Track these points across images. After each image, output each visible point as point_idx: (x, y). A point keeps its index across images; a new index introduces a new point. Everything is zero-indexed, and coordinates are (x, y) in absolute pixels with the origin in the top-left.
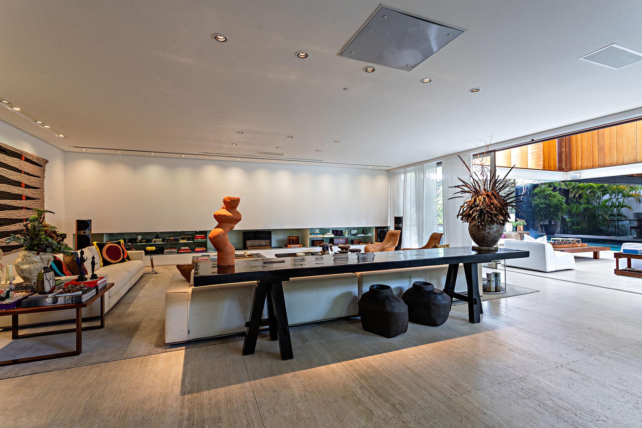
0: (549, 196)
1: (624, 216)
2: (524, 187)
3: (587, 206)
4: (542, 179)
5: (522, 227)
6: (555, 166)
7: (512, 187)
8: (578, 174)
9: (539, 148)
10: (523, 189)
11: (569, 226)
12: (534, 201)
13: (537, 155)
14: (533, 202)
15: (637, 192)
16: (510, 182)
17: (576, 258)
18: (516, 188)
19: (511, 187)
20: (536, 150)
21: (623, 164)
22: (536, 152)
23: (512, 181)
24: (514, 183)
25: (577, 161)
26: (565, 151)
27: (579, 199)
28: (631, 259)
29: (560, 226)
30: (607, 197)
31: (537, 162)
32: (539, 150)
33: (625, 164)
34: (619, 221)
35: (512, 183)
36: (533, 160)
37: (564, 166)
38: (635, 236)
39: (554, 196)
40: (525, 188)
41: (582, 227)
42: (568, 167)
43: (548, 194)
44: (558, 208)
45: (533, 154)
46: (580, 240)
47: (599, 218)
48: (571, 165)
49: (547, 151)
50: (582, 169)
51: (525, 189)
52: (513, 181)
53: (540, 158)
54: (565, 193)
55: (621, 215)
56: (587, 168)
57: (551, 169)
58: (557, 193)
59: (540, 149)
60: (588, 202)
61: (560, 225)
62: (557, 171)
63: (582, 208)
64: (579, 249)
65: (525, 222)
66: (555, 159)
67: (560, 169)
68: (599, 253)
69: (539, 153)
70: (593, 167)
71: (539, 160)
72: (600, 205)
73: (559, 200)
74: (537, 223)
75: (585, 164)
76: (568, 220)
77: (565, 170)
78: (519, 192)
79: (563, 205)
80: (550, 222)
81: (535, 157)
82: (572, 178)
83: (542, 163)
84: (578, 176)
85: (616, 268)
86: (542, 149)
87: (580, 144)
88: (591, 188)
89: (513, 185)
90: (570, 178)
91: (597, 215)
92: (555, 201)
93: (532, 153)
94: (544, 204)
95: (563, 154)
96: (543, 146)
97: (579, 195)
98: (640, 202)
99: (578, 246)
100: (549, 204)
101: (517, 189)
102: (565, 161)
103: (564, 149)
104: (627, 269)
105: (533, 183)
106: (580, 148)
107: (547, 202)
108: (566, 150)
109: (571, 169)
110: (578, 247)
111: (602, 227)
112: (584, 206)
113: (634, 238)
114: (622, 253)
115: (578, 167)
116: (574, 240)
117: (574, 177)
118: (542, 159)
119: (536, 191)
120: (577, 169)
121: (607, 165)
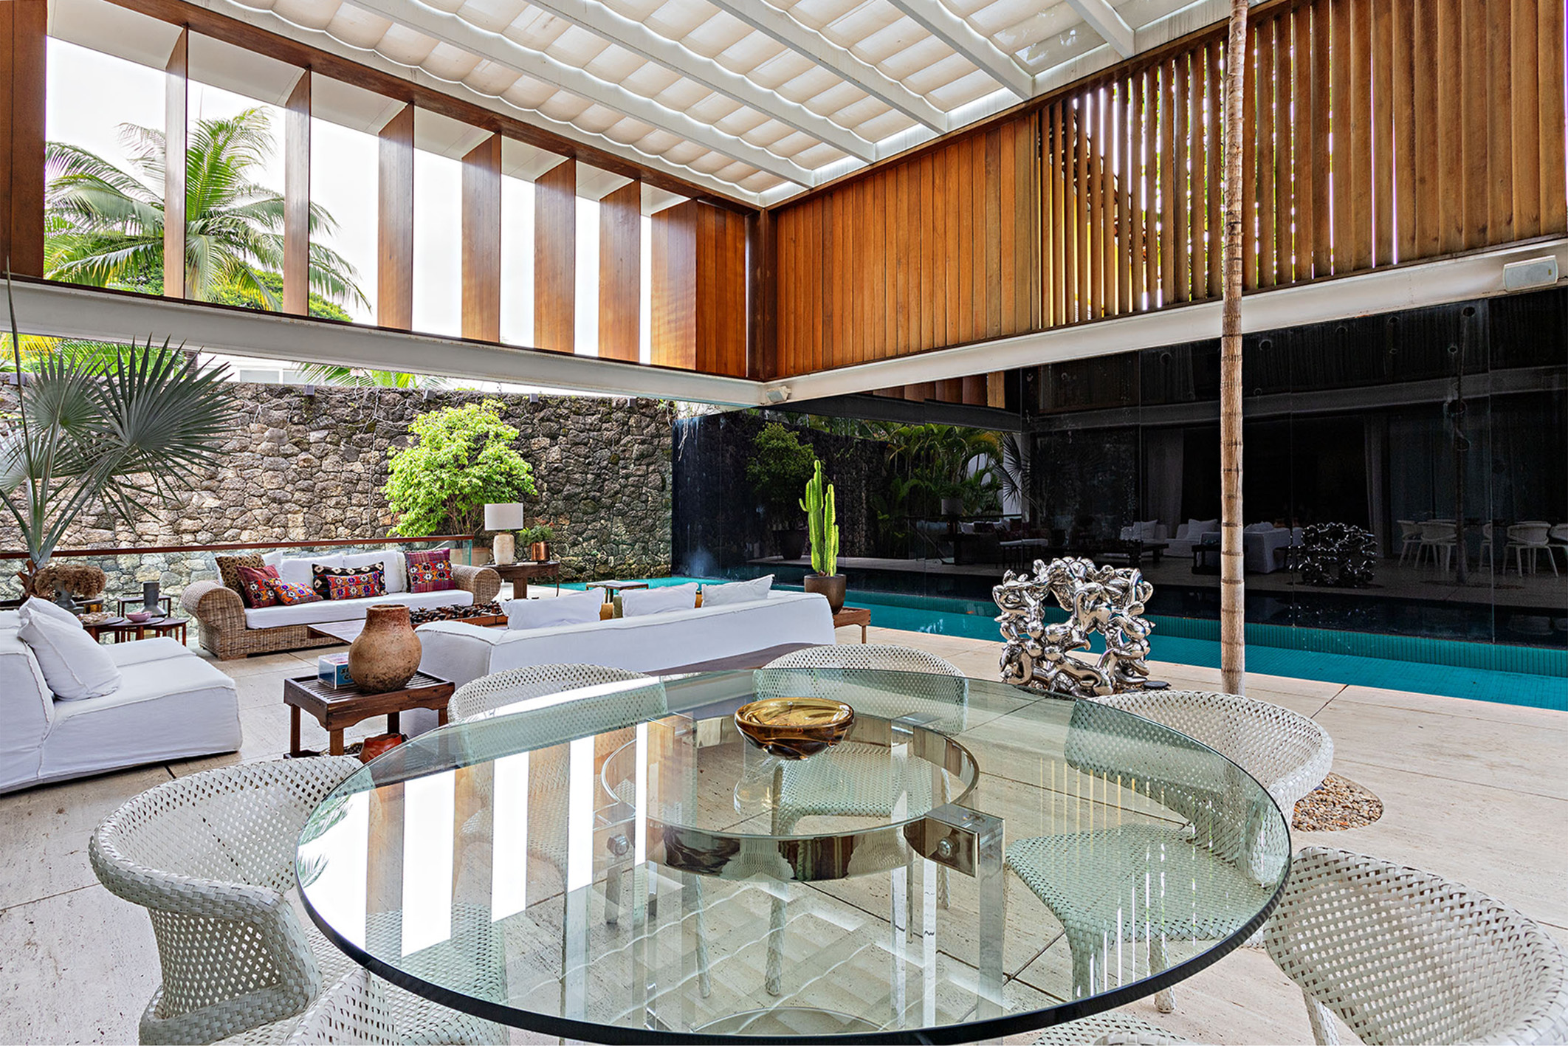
2: (687, 423)
5: (542, 546)
6: (740, 364)
7: (665, 423)
8: (785, 387)
10: (685, 429)
14: (749, 468)
16: (659, 407)
18: (675, 428)
19: (662, 423)
21: (862, 362)
23: (664, 405)
24: (669, 411)
25: (788, 354)
26: (761, 322)
33: (865, 363)
35: (664, 412)
37: (762, 366)
39: (797, 456)
40: (689, 426)
42: (770, 367)
48: (775, 363)
49: (714, 320)
50: (796, 373)
52: (667, 407)
53: (687, 337)
62: (747, 379)
66: (742, 343)
67: (754, 374)
70: (813, 369)
75: (801, 360)
77: (764, 375)
82: (772, 398)
83: (694, 350)
84: (785, 393)
90: (769, 400)
95: (762, 330)
96: (697, 299)
101: (677, 428)
102: (761, 351)
103: (763, 319)
105: (705, 413)
106: (793, 316)
115: (789, 368)
117: (779, 395)
118: (694, 341)
120: (788, 373)
121: (838, 364)
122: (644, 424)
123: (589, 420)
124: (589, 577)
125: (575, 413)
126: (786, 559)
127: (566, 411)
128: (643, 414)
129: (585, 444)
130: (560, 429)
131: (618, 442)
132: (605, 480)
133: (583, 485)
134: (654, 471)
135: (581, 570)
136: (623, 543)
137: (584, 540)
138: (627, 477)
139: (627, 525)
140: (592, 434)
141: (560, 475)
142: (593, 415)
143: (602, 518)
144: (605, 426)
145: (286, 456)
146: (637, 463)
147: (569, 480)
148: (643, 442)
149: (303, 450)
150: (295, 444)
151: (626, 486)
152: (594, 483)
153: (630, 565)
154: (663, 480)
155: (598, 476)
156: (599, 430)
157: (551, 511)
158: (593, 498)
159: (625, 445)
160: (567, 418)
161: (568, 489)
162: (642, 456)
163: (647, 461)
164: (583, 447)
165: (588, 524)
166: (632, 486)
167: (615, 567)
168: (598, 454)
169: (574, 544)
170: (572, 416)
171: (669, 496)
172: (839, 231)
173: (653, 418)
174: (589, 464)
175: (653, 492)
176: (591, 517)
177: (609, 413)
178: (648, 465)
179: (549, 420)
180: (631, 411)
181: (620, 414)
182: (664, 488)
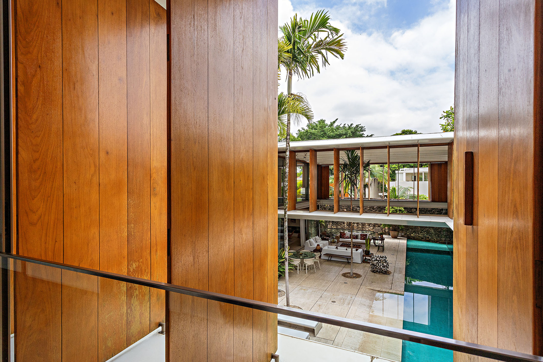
124: (424, 240)
129: (424, 211)
135: (422, 238)
136: (433, 234)
137: (423, 232)
139: (434, 230)
145: (371, 210)
149: (373, 209)
150: (372, 208)
153: (434, 239)
159: (433, 212)
165: (424, 229)
167: (430, 239)
169: (421, 233)
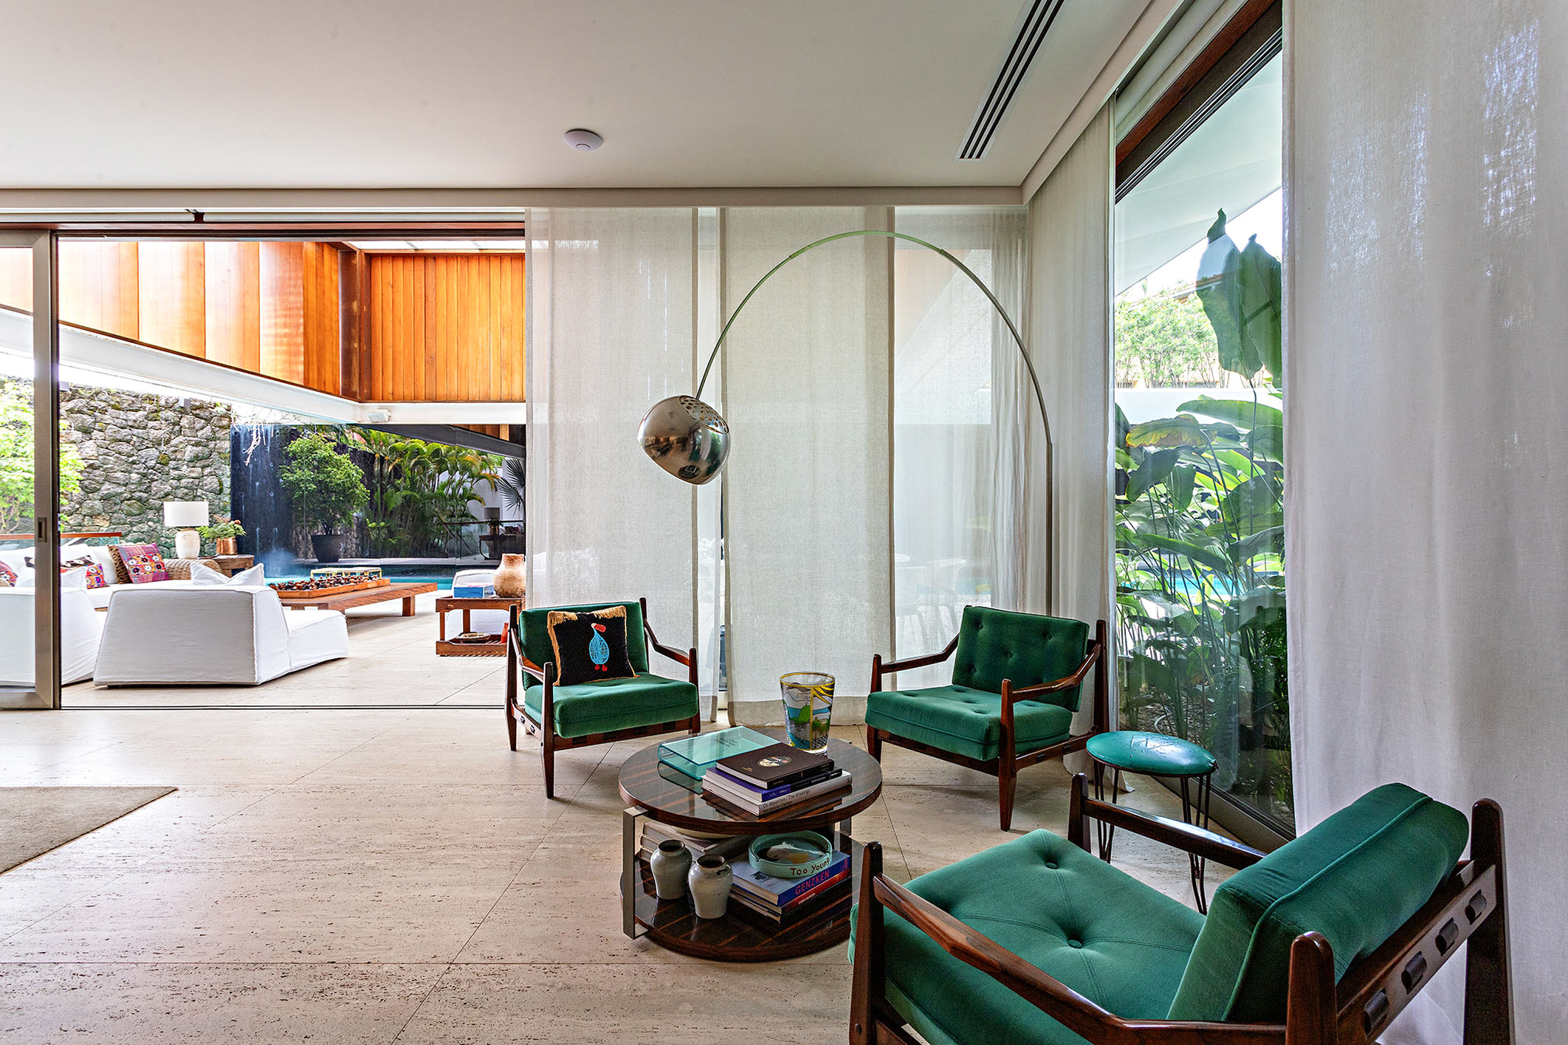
0: (327, 462)
1: (473, 517)
2: (255, 429)
3: (410, 493)
4: (304, 411)
5: (231, 541)
6: (335, 384)
7: (222, 427)
8: (386, 410)
9: (294, 327)
10: (254, 434)
11: (372, 538)
12: (287, 474)
13: (289, 344)
14: (286, 476)
15: (492, 472)
16: (214, 410)
17: (353, 620)
18: (233, 433)
19: (219, 427)
20: (287, 331)
21: (468, 401)
22: (285, 335)
23: (221, 410)
24: (226, 416)
25: (385, 383)
26: (358, 350)
27: (394, 478)
28: (471, 610)
29: (356, 538)
30: (444, 477)
31: (288, 364)
32: (292, 331)
33: (472, 402)
34: (462, 524)
35: (221, 416)
36: (278, 357)
37: (355, 388)
38: (487, 555)
39: (338, 465)
40: (259, 433)
41: (399, 540)
42: (365, 391)
43: (324, 458)
44: (346, 493)
45: (278, 339)
46: (380, 569)
47: (432, 520)
48: (371, 388)
49: (315, 341)
50: (394, 400)
51: (259, 437)
52: (224, 411)
53: (297, 354)
54: (365, 460)
55: (467, 515)
56: (404, 400)
57: (325, 388)
58: (344, 458)
59: (298, 328)
60: (413, 486)
61: (355, 536)
62: (340, 397)
63: (400, 499)
64: (367, 597)
65: (240, 527)
66: (334, 365)
67: (348, 394)
68: (414, 601)
69: (295, 340)
70: (415, 399)
71: (293, 358)
72: (433, 491)
73: (349, 476)
74: (296, 534)
75: (400, 391)
76: (370, 525)
77: (358, 397)
78: (242, 445)
79: (357, 488)
80: (328, 528)
81: (284, 348)
82: (372, 418)
83: (301, 368)
84: (385, 415)
85: (438, 639)
86: (301, 330)
87: (391, 339)
88: (418, 454)
89: (225, 422)
90: (369, 419)
91: (427, 514)
92: (338, 476)
93: (276, 336)
94: (313, 481)
95: (354, 358)
96: (304, 321)
97: (394, 468)
98: (496, 490)
99: (369, 586)
100: (326, 482)
101: (236, 433)
102: (357, 375)
103: (356, 345)
104: (462, 637)
105: (281, 422)
106: (391, 350)
107: (321, 477)
108: (360, 347)
109: (370, 398)
110: (368, 589)
111: (436, 540)
112: (404, 493)
113: (486, 558)
114: (452, 597)
115: (386, 395)
116: (366, 572)
117: (377, 416)
118: (302, 359)
119: (294, 448)
120: (383, 400)
121: (442, 400)
122: (198, 426)
123: (132, 416)
125: (114, 407)
126: (319, 562)
127: (103, 404)
128: (197, 416)
129: (128, 442)
130: (95, 422)
131: (168, 442)
132: (153, 480)
133: (126, 485)
134: (210, 474)
138: (179, 479)
140: (135, 431)
141: (97, 472)
142: (136, 411)
143: (149, 520)
144: (151, 424)
146: (191, 464)
147: (107, 479)
148: (197, 444)
151: (177, 488)
152: (140, 483)
154: (221, 484)
155: (144, 475)
156: (145, 428)
157: (85, 511)
158: (140, 500)
159: (176, 446)
160: (104, 412)
161: (106, 488)
162: (197, 458)
163: (203, 463)
164: (125, 445)
166: (186, 488)
168: (143, 453)
170: (110, 409)
171: (227, 499)
172: (442, 290)
173: (208, 420)
174: (133, 463)
175: (209, 494)
176: (136, 519)
177: (156, 411)
178: (203, 467)
179: (80, 412)
180: (183, 411)
181: (170, 414)
182: (221, 491)
